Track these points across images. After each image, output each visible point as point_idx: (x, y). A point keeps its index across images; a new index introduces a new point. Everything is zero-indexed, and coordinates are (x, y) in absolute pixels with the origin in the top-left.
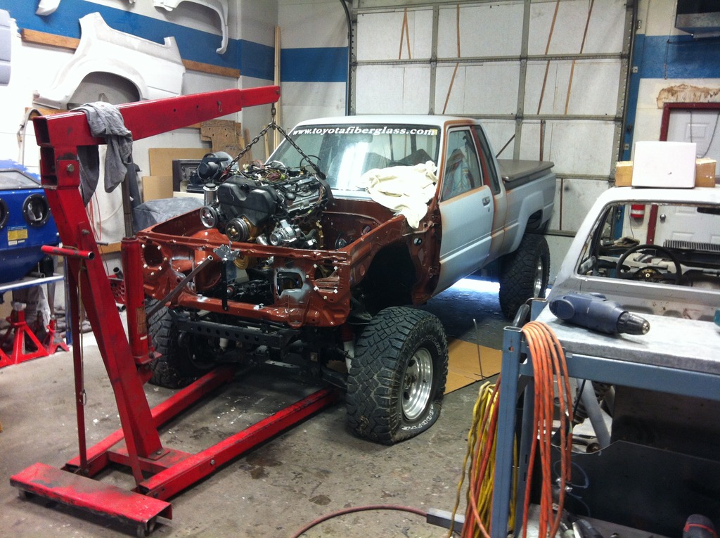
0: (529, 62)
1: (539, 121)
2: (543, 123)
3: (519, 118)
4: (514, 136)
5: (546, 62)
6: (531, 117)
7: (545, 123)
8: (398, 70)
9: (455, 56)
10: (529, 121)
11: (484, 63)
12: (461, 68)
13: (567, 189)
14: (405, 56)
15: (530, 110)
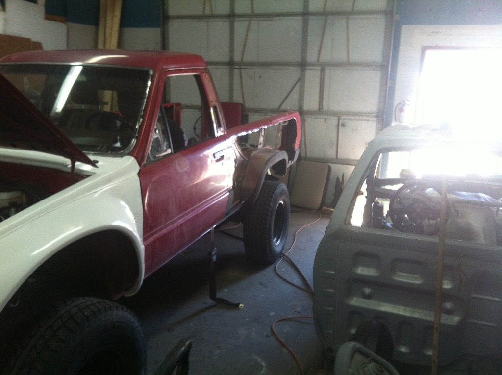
0: (310, 17)
1: (319, 68)
2: (322, 70)
3: (303, 65)
4: (299, 80)
5: (324, 18)
6: (313, 64)
7: (324, 70)
8: (202, 24)
9: (249, 12)
10: (312, 68)
11: (274, 18)
12: (254, 23)
13: (343, 125)
14: (208, 12)
15: (311, 57)
